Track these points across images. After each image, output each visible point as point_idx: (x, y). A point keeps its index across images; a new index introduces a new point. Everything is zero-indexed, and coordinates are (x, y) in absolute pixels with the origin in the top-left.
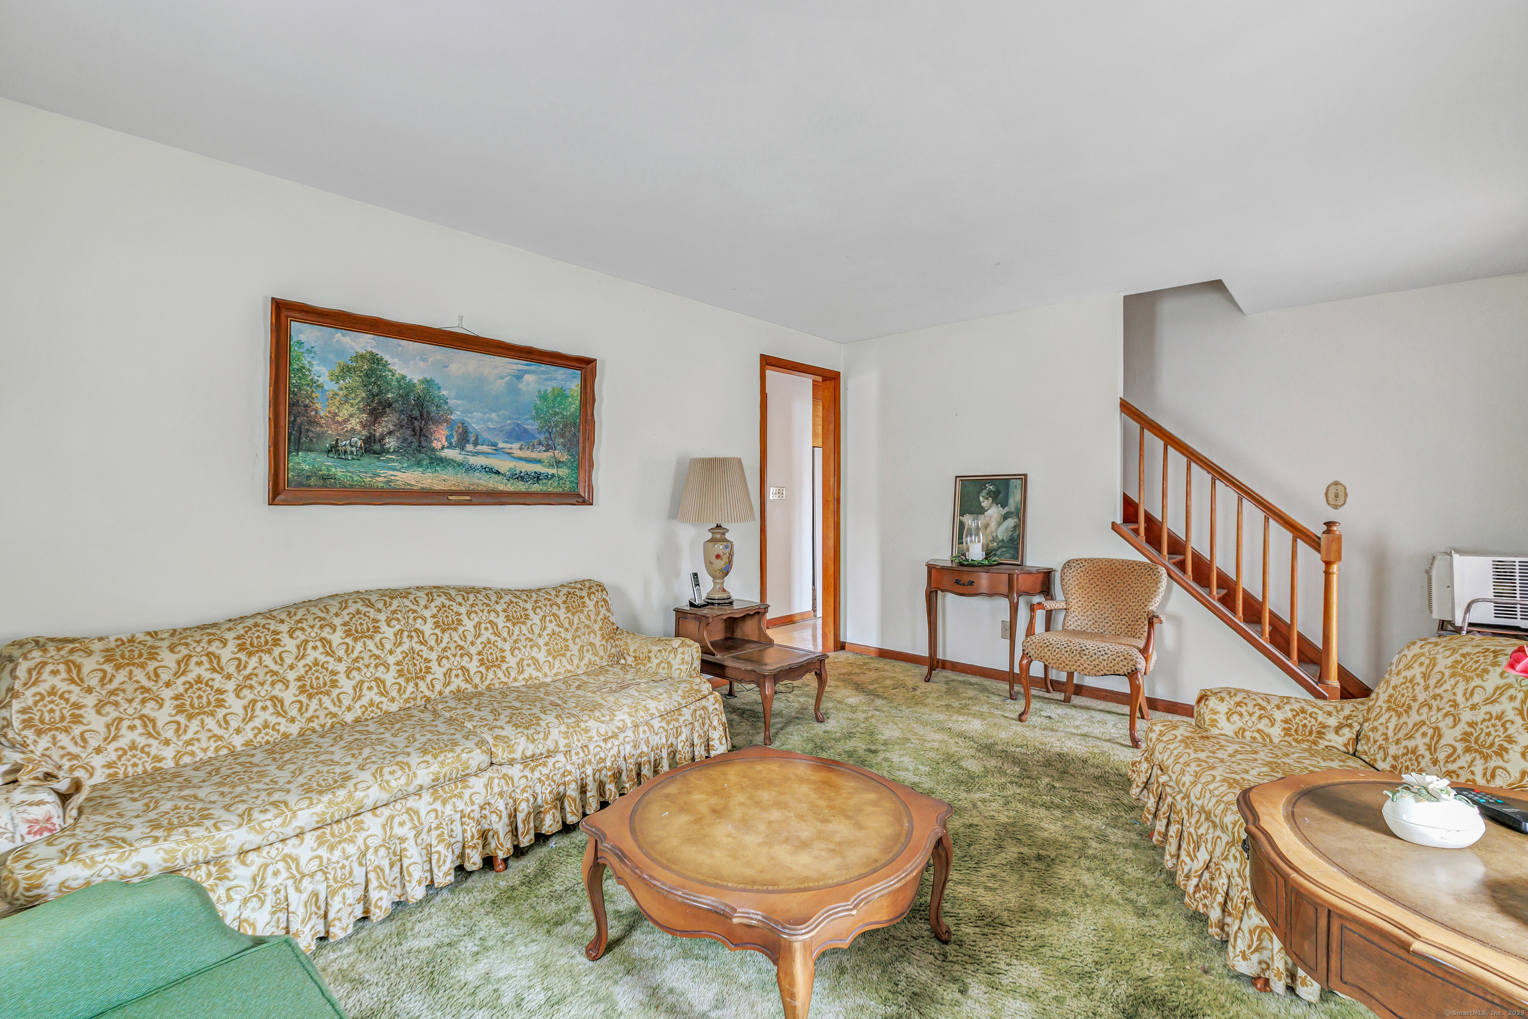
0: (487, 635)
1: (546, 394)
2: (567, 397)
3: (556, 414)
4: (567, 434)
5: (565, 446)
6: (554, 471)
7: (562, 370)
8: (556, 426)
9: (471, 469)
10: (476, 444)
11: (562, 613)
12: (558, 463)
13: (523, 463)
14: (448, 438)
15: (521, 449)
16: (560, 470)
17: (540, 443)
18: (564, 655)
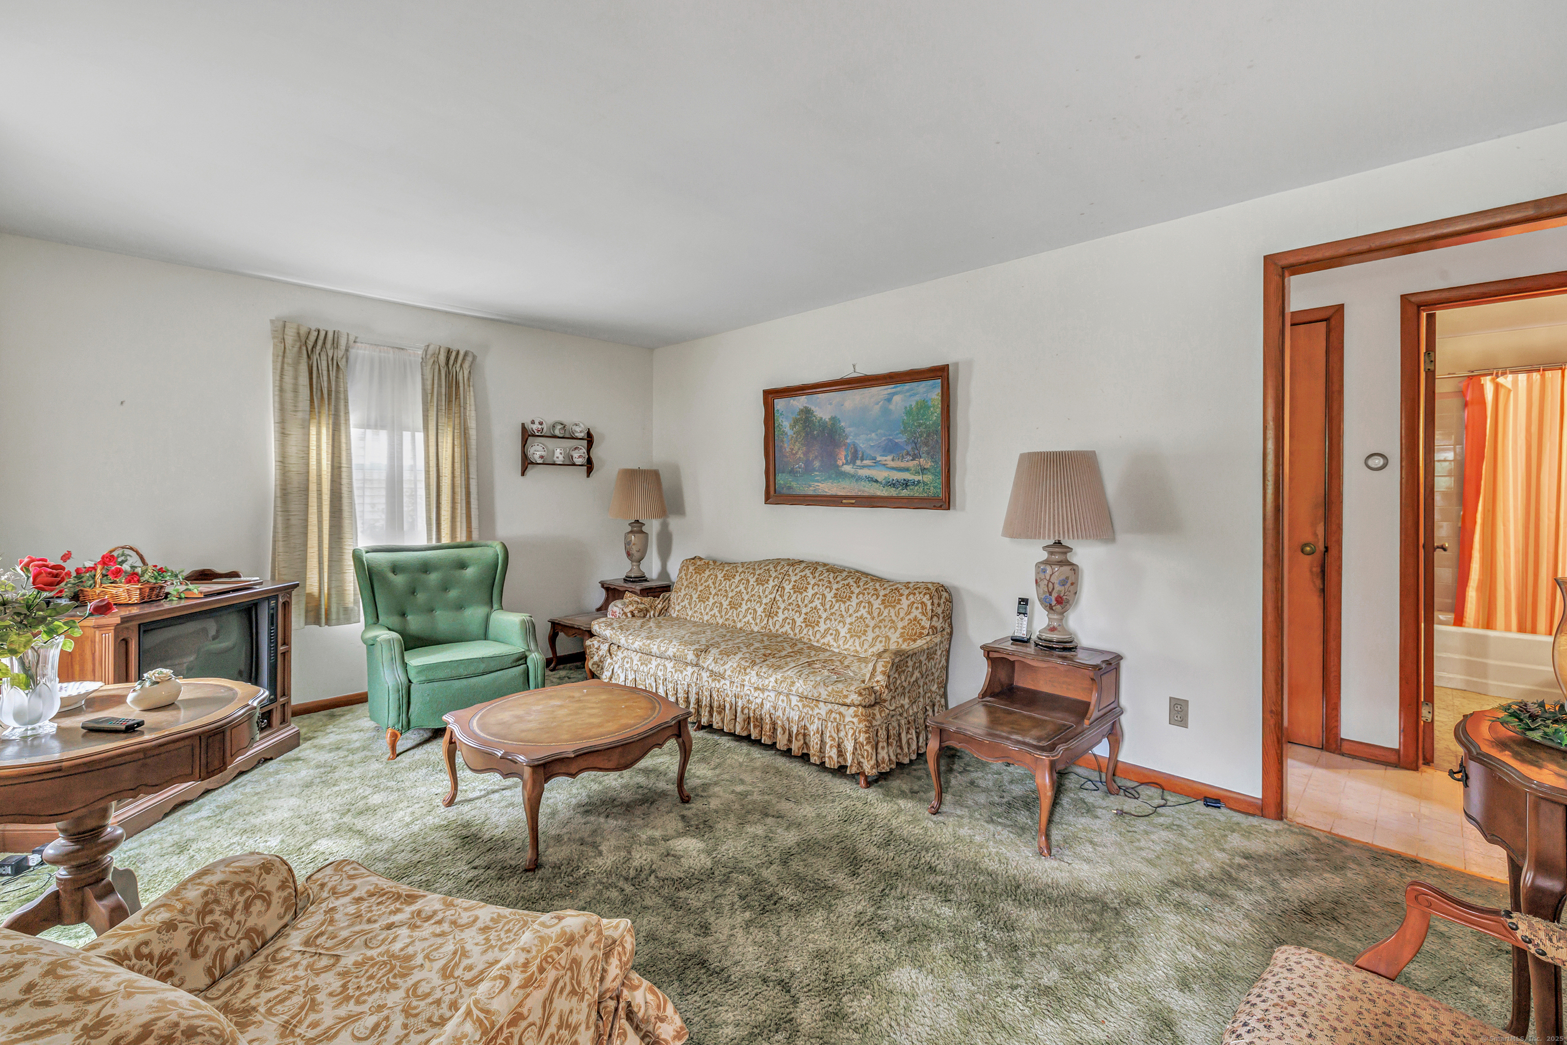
0: (817, 603)
1: (911, 409)
2: (929, 407)
3: (920, 425)
4: (931, 442)
5: (928, 454)
6: (919, 478)
7: (924, 384)
8: (921, 436)
9: (859, 479)
10: (862, 460)
11: (877, 604)
12: (923, 470)
13: (895, 472)
14: (846, 458)
15: (893, 460)
16: (925, 476)
17: (908, 454)
18: (859, 637)
